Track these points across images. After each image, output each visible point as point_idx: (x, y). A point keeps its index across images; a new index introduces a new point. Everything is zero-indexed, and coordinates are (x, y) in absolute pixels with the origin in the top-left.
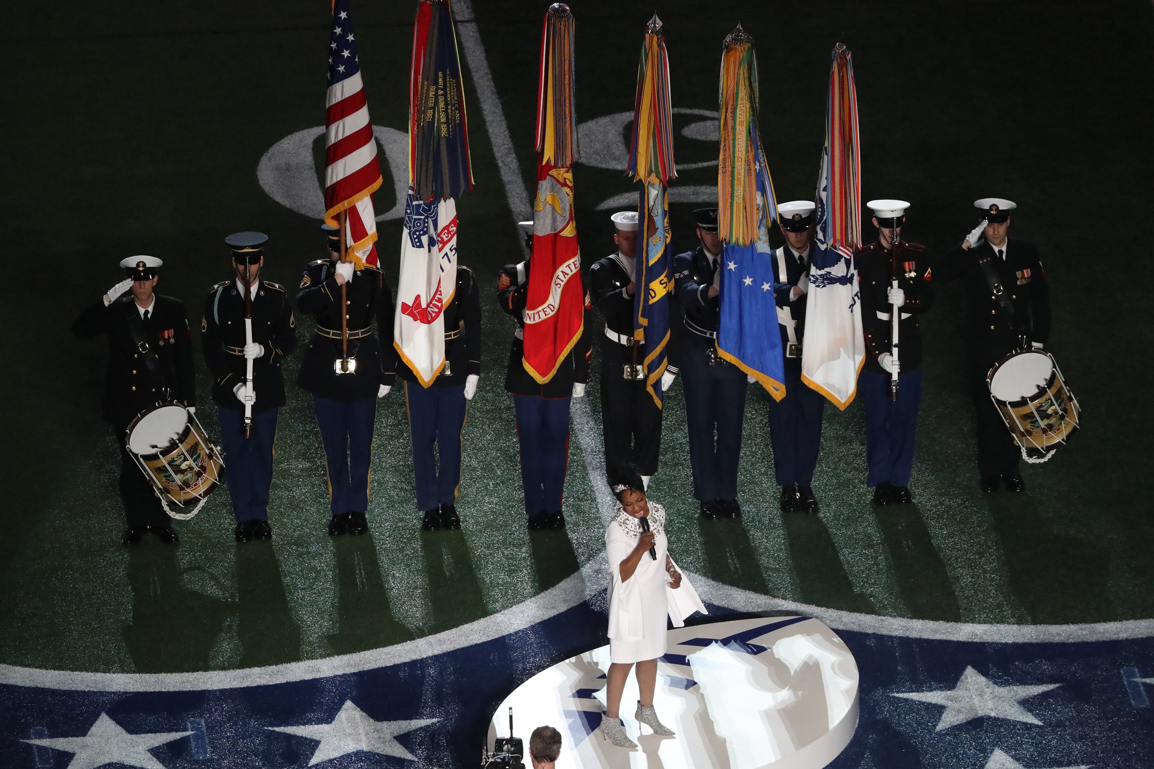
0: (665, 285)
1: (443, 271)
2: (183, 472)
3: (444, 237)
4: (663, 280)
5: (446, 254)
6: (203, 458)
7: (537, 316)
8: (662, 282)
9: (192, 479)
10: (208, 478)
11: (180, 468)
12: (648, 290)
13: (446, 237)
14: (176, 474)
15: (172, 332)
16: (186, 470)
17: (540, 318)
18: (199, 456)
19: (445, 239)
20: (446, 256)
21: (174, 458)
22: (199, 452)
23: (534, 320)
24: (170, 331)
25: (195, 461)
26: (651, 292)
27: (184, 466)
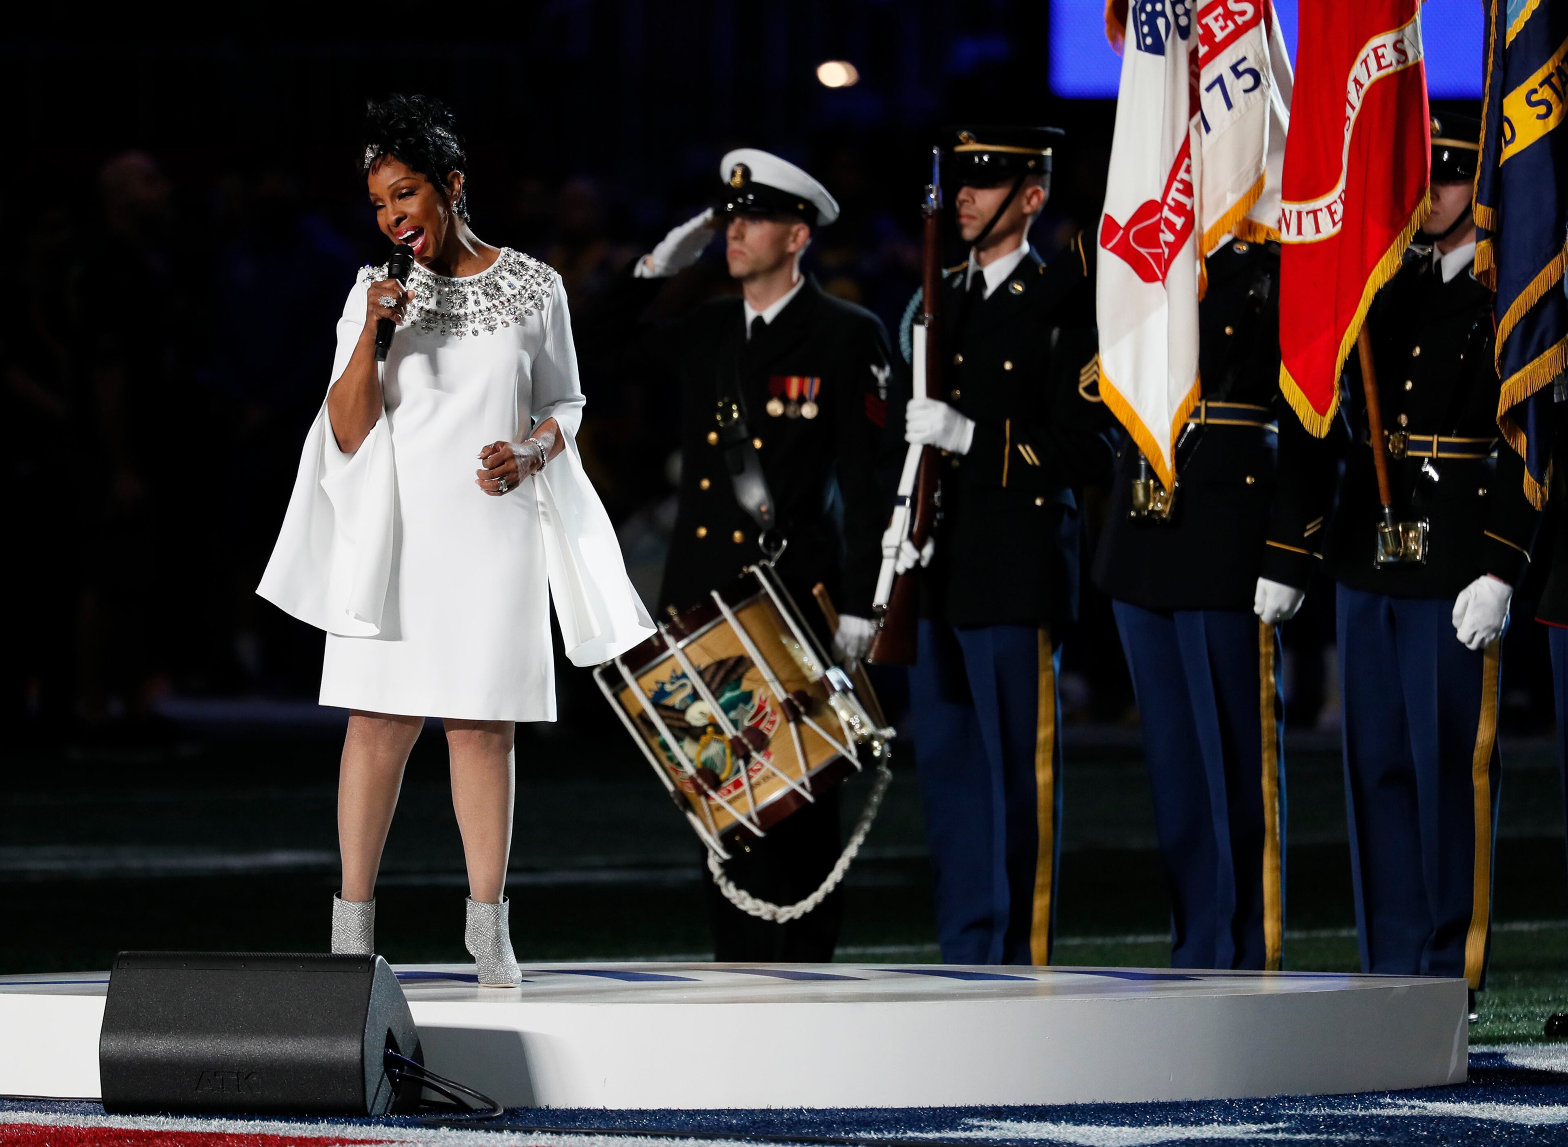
0: (1542, 110)
1: (1208, 129)
2: (694, 733)
3: (1215, 27)
4: (1535, 91)
5: (1220, 80)
6: (761, 708)
7: (1308, 222)
8: (1534, 98)
9: (724, 763)
10: (774, 774)
11: (684, 720)
12: (1499, 119)
13: (1222, 29)
14: (679, 739)
15: (813, 386)
16: (703, 730)
17: (1318, 231)
18: (747, 697)
19: (1220, 36)
20: (1217, 87)
21: (663, 684)
22: (746, 686)
23: (1299, 232)
24: (808, 381)
25: (727, 708)
26: (1506, 127)
27: (695, 715)
